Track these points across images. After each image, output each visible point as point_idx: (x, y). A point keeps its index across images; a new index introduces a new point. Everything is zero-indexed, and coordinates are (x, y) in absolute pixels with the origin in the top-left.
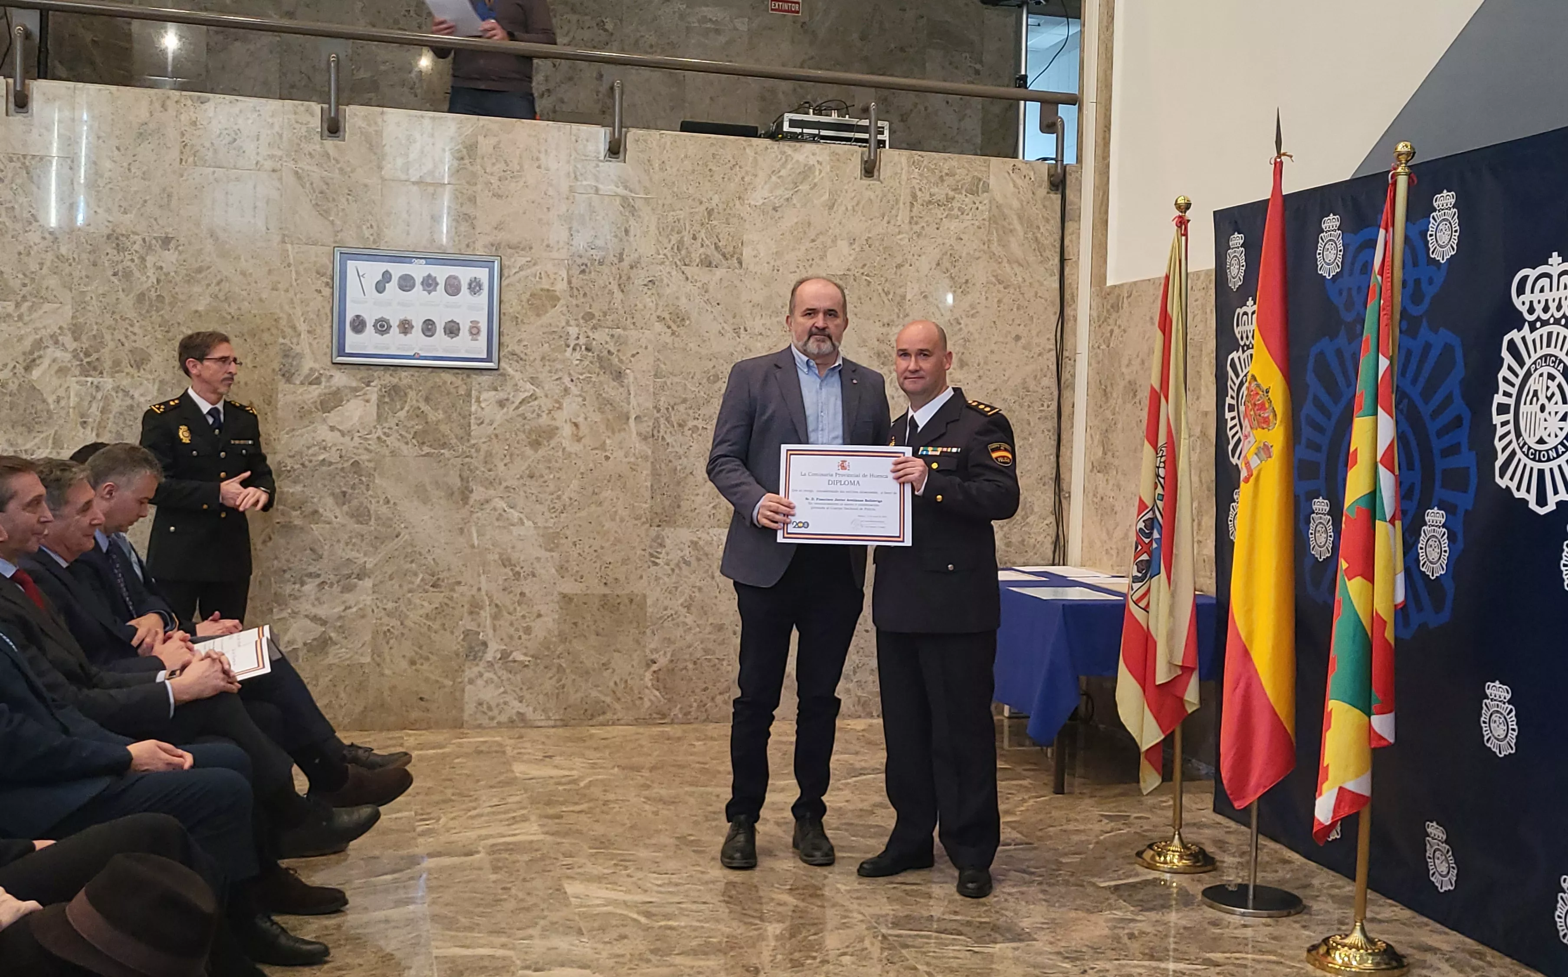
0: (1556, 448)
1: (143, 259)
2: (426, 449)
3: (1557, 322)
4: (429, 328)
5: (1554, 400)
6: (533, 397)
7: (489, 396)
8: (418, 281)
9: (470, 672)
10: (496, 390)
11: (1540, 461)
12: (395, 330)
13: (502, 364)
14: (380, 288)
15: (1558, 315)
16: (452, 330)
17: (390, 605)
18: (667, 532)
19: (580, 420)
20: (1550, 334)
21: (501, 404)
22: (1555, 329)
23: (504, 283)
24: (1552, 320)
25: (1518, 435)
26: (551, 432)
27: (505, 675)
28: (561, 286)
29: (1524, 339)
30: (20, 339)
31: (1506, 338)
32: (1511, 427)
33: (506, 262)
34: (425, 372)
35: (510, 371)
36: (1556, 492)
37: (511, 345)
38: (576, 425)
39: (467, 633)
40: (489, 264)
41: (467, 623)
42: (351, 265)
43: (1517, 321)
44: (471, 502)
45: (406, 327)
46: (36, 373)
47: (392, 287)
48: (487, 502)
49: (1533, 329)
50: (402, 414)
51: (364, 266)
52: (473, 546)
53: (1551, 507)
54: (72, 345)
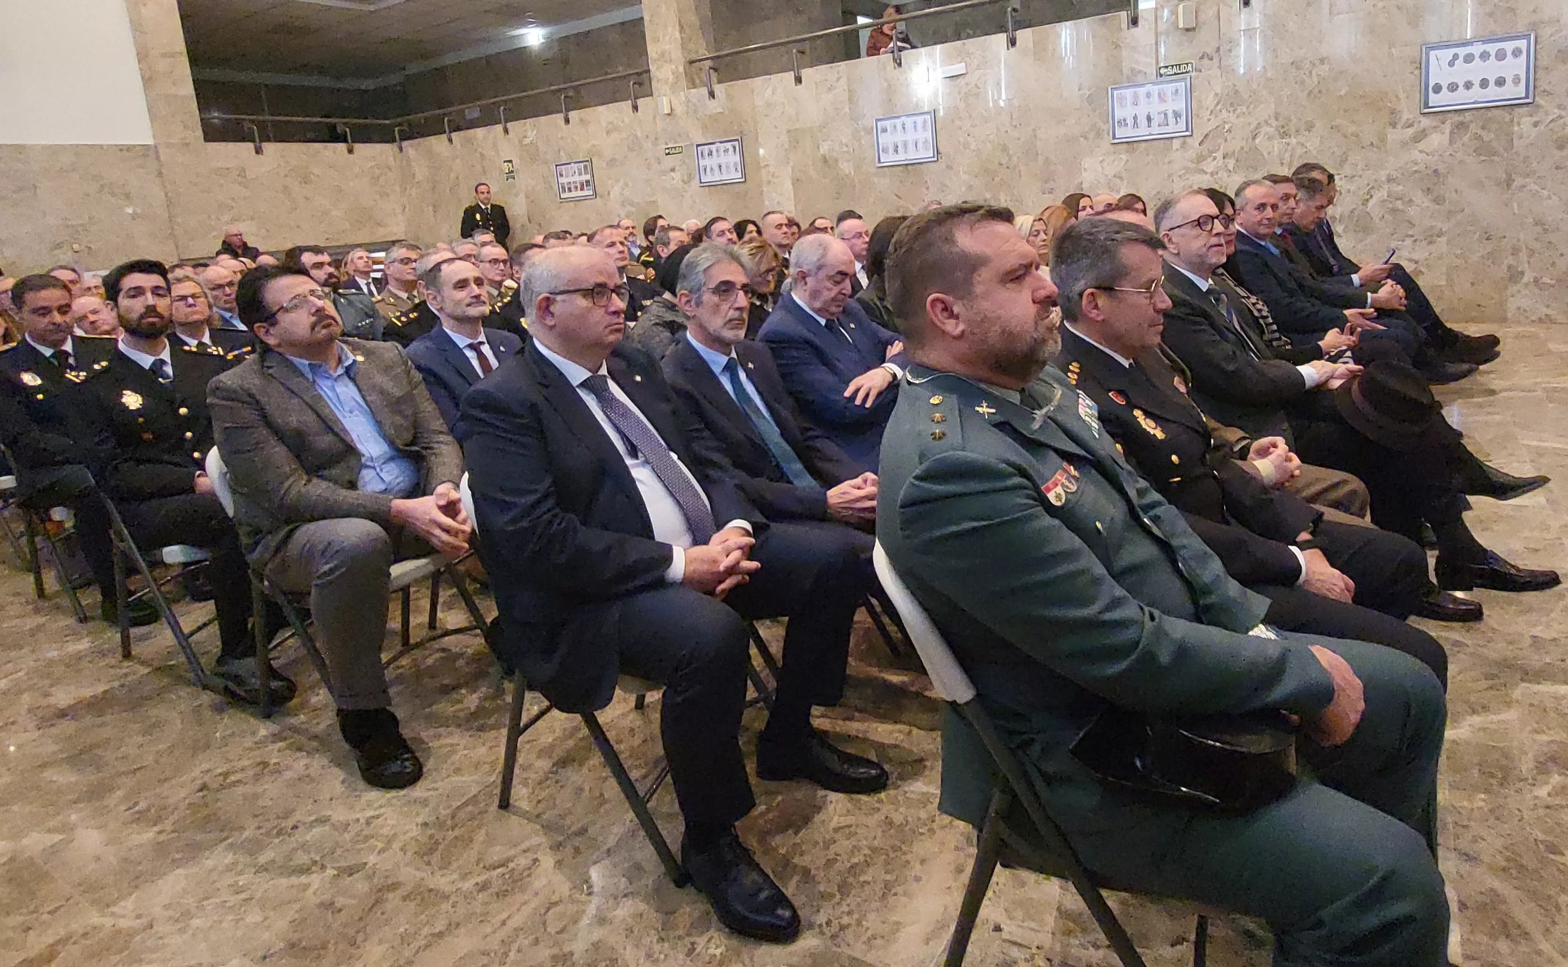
1: (1311, 72)
2: (1483, 158)
4: (1484, 83)
6: (1559, 116)
7: (1527, 122)
8: (1477, 56)
9: (1513, 289)
10: (1531, 116)
12: (1461, 88)
13: (1537, 99)
14: (1451, 64)
17: (1459, 252)
21: (1536, 125)
23: (1538, 47)
27: (1537, 291)
30: (1250, 124)
33: (1539, 32)
34: (1482, 111)
35: (1541, 103)
37: (1543, 85)
39: (1510, 267)
40: (1527, 37)
41: (1510, 261)
42: (1432, 53)
44: (1514, 186)
45: (1468, 85)
46: (1257, 141)
47: (1459, 62)
48: (1524, 187)
50: (1466, 139)
51: (1441, 53)
52: (1514, 214)
54: (1274, 123)
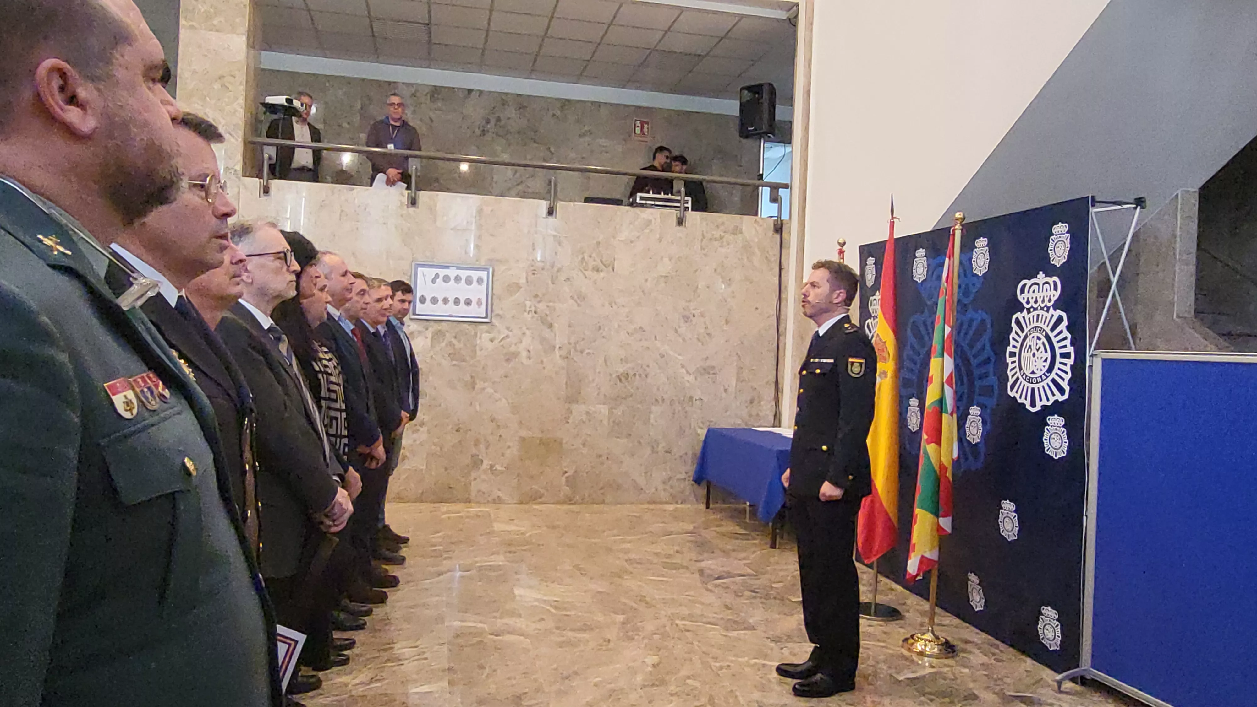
0: (1041, 377)
2: (454, 362)
3: (1042, 309)
4: (457, 301)
5: (1040, 351)
6: (508, 336)
7: (486, 336)
8: (452, 278)
9: (474, 475)
10: (489, 332)
11: (1032, 383)
12: (440, 302)
13: (493, 320)
14: (434, 281)
15: (1043, 305)
16: (468, 302)
18: (574, 407)
19: (531, 348)
20: (1038, 315)
21: (492, 340)
22: (1041, 312)
23: (495, 279)
24: (1039, 308)
25: (1021, 369)
26: (516, 355)
27: (492, 477)
28: (523, 281)
29: (1024, 317)
31: (1014, 317)
32: (1017, 364)
33: (496, 269)
34: (455, 323)
35: (497, 324)
36: (1041, 400)
37: (497, 311)
38: (529, 351)
39: (473, 456)
40: (486, 269)
41: (474, 451)
42: (419, 269)
43: (1021, 308)
44: (476, 389)
45: (445, 301)
47: (439, 281)
48: (484, 389)
49: (1029, 311)
50: (443, 344)
51: (426, 270)
52: (476, 412)
53: (1038, 408)
